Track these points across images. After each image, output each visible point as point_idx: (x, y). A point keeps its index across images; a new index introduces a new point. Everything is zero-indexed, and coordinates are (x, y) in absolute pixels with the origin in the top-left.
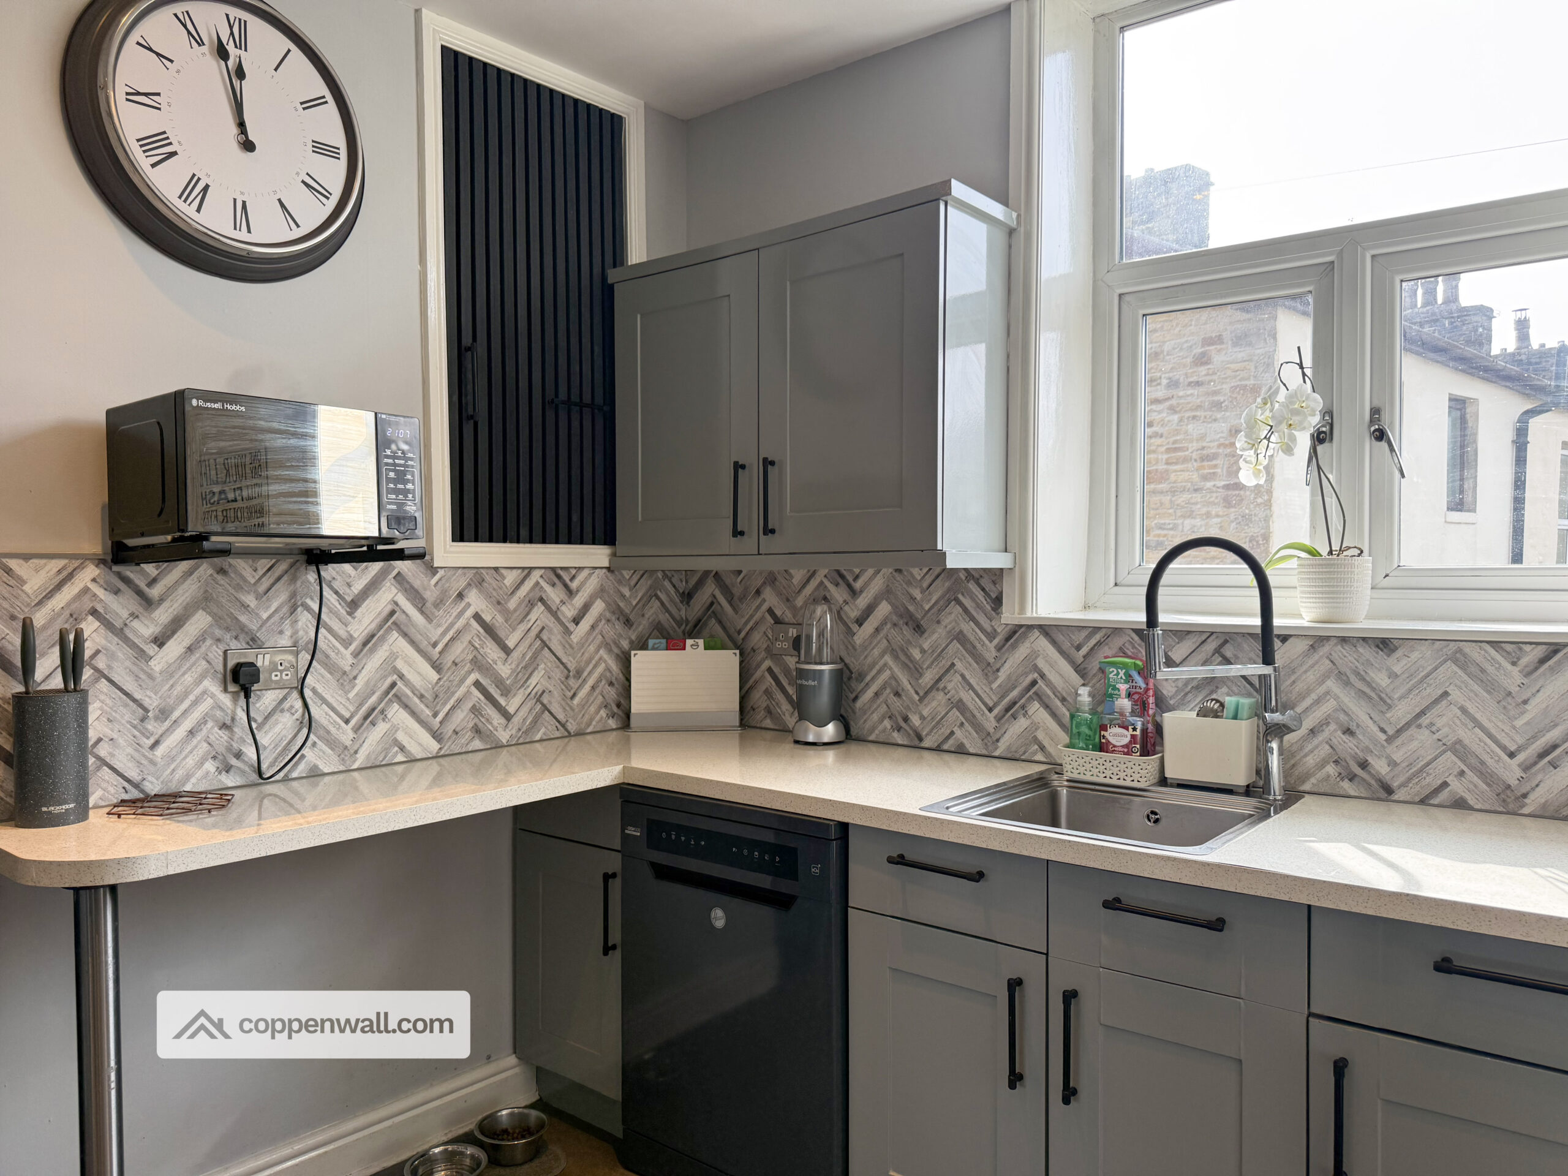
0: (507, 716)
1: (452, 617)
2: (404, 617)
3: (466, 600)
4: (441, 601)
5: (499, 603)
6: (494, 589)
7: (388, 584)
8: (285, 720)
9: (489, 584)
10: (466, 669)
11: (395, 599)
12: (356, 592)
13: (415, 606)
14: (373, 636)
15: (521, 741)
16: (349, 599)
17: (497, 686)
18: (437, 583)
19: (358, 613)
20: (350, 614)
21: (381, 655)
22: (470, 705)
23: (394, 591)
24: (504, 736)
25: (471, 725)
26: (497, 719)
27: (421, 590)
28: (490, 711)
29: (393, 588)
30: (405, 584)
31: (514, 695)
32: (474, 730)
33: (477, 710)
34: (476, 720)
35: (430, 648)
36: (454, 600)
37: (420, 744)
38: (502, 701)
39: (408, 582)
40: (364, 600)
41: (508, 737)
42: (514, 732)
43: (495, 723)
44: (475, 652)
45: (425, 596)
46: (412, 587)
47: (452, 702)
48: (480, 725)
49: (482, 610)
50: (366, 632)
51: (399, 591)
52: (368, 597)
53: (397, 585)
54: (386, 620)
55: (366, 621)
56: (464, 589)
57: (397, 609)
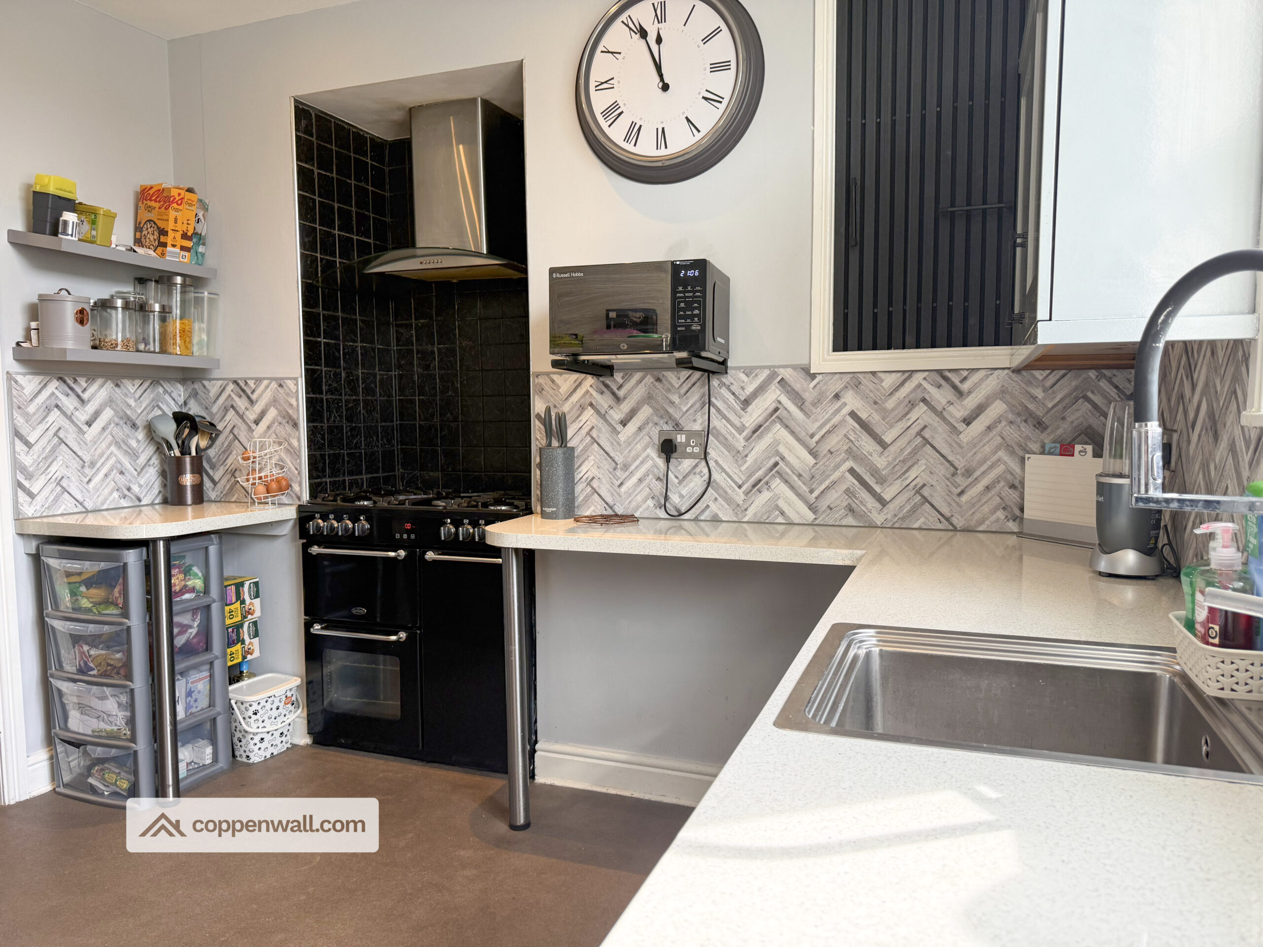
0: (883, 502)
1: (829, 414)
2: (786, 412)
3: (843, 400)
4: (819, 401)
5: (876, 403)
6: (871, 391)
7: (773, 387)
8: (696, 480)
9: (866, 386)
10: (841, 457)
11: (779, 399)
12: (748, 393)
13: (796, 405)
14: (760, 426)
15: (897, 525)
16: (742, 399)
17: (872, 475)
18: (815, 386)
19: (749, 409)
20: (743, 409)
21: (767, 440)
22: (844, 487)
23: (779, 393)
24: (878, 519)
25: (845, 504)
26: (871, 502)
27: (801, 392)
28: (864, 494)
29: (777, 390)
30: (787, 387)
31: (891, 484)
32: (847, 509)
33: (852, 493)
34: (850, 501)
35: (808, 438)
36: (831, 400)
37: (798, 512)
38: (877, 488)
39: (789, 386)
40: (754, 399)
41: (883, 521)
42: (889, 516)
43: (869, 505)
44: (850, 444)
45: (804, 397)
46: (794, 390)
47: (827, 483)
48: (854, 505)
49: (857, 409)
50: (755, 423)
51: (782, 392)
52: (757, 397)
53: (780, 388)
54: (771, 415)
55: (755, 415)
56: (840, 391)
57: (780, 406)
